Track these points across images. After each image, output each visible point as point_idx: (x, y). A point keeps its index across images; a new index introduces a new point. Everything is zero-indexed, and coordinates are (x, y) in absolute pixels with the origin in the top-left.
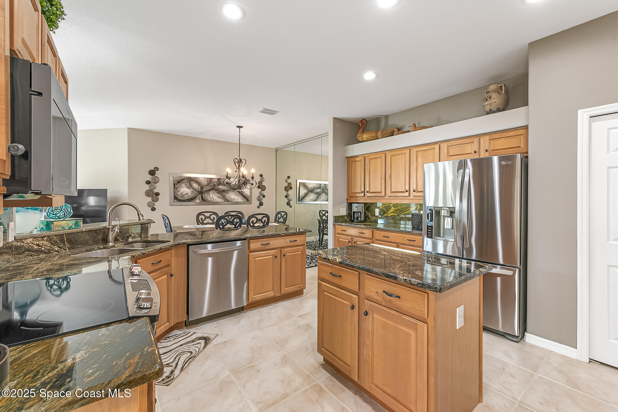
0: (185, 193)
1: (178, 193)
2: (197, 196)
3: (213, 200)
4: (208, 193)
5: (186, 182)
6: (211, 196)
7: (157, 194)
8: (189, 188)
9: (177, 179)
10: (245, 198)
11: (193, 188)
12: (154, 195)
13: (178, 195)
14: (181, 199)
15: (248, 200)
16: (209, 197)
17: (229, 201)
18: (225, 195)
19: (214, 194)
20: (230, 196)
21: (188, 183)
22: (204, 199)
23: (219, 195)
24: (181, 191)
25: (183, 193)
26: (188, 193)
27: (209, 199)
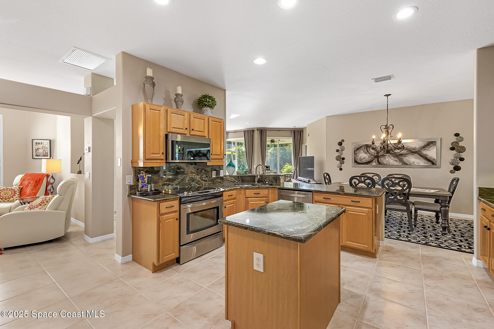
0: (363, 157)
1: (357, 158)
2: (374, 160)
3: (390, 163)
4: (383, 157)
5: (363, 149)
6: (387, 160)
7: (343, 159)
8: (366, 153)
9: (357, 146)
10: (429, 162)
11: (369, 153)
12: (341, 160)
13: (358, 159)
14: (360, 162)
15: (433, 163)
16: (385, 160)
17: (407, 164)
18: (402, 158)
19: (391, 158)
20: (409, 159)
21: (366, 149)
22: (380, 162)
23: (396, 159)
24: (360, 156)
25: (362, 158)
26: (365, 158)
27: (385, 162)
